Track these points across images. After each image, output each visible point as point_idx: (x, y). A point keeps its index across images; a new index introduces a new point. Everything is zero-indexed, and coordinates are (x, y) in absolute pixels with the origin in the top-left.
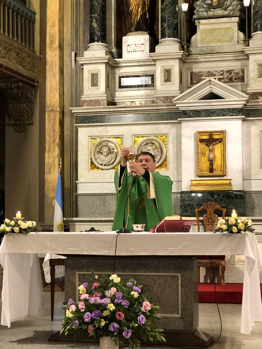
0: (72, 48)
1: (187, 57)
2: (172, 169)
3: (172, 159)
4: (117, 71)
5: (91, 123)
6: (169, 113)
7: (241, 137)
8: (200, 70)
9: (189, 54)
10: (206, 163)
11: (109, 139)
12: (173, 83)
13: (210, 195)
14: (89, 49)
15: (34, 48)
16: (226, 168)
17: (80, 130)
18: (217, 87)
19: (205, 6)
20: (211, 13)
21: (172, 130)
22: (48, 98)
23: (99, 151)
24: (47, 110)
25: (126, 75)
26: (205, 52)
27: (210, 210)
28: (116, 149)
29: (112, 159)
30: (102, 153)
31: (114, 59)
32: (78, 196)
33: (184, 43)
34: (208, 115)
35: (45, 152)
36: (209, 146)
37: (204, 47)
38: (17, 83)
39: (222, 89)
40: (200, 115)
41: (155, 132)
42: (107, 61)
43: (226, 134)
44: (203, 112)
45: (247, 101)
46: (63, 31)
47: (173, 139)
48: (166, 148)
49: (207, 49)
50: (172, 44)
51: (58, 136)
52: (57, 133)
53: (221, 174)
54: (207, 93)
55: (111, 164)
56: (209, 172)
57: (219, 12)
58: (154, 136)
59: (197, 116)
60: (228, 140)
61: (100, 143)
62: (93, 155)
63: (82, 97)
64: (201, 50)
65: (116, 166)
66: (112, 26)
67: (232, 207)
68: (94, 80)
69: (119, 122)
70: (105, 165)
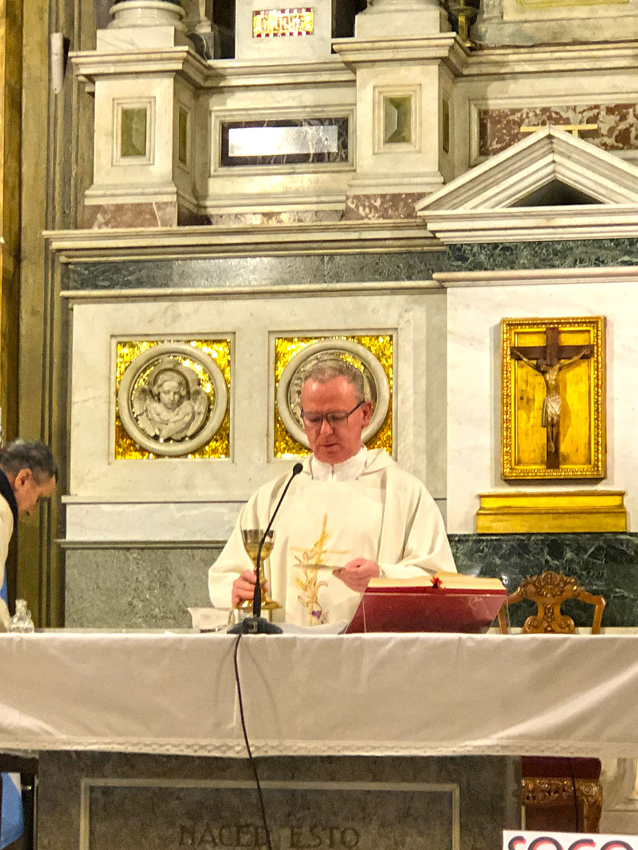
0: (54, 20)
1: (468, 55)
2: (412, 456)
3: (411, 420)
4: (214, 106)
5: (121, 288)
6: (401, 253)
8: (516, 103)
9: (473, 45)
10: (533, 434)
11: (182, 346)
12: (417, 148)
13: (546, 550)
14: (115, 22)
16: (606, 451)
17: (79, 311)
18: (577, 162)
21: (411, 313)
23: (146, 387)
25: (247, 119)
26: (530, 38)
27: (549, 600)
28: (209, 384)
29: (193, 418)
30: (157, 397)
31: (203, 61)
32: (68, 552)
33: (458, 7)
34: (544, 260)
36: (544, 373)
37: (526, 22)
39: (594, 171)
40: (515, 263)
41: (349, 320)
42: (179, 66)
43: (607, 329)
44: (525, 253)
47: (415, 348)
48: (392, 379)
49: (537, 29)
50: (415, 7)
53: (588, 474)
54: (540, 183)
55: (190, 433)
56: (545, 467)
58: (347, 338)
59: (504, 266)
60: (612, 351)
61: (152, 361)
63: (87, 192)
64: (519, 33)
65: (207, 443)
67: (626, 595)
68: (133, 133)
69: (219, 286)
70: (167, 440)
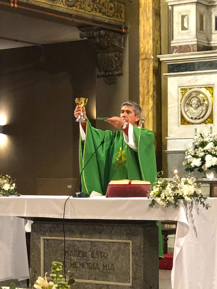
4: (213, 11)
5: (181, 72)
22: (141, 45)
23: (188, 102)
28: (207, 101)
29: (202, 111)
30: (191, 106)
32: (168, 154)
38: (99, 32)
51: (152, 87)
52: (151, 83)
55: (201, 116)
61: (190, 94)
62: (183, 108)
63: (172, 42)
65: (207, 120)
70: (195, 119)
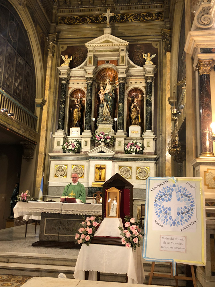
0: (51, 131)
2: (86, 178)
3: (86, 174)
6: (86, 157)
7: (111, 167)
11: (62, 166)
12: (88, 146)
13: (99, 189)
14: (57, 132)
15: (36, 129)
16: (105, 179)
17: (51, 161)
18: (104, 149)
19: (101, 120)
20: (103, 122)
21: (86, 163)
22: (40, 149)
24: (39, 153)
27: (99, 194)
29: (63, 173)
30: (59, 171)
31: (66, 136)
33: (93, 132)
34: (100, 159)
35: (37, 169)
36: (99, 170)
38: (28, 143)
39: (106, 150)
41: (80, 164)
42: (64, 137)
43: (106, 166)
44: (98, 158)
45: (114, 155)
46: (48, 125)
47: (86, 167)
50: (88, 132)
51: (43, 164)
54: (100, 151)
55: (63, 175)
57: (106, 122)
59: (96, 159)
60: (107, 168)
61: (59, 167)
66: (66, 124)
68: (58, 143)
70: (60, 175)
